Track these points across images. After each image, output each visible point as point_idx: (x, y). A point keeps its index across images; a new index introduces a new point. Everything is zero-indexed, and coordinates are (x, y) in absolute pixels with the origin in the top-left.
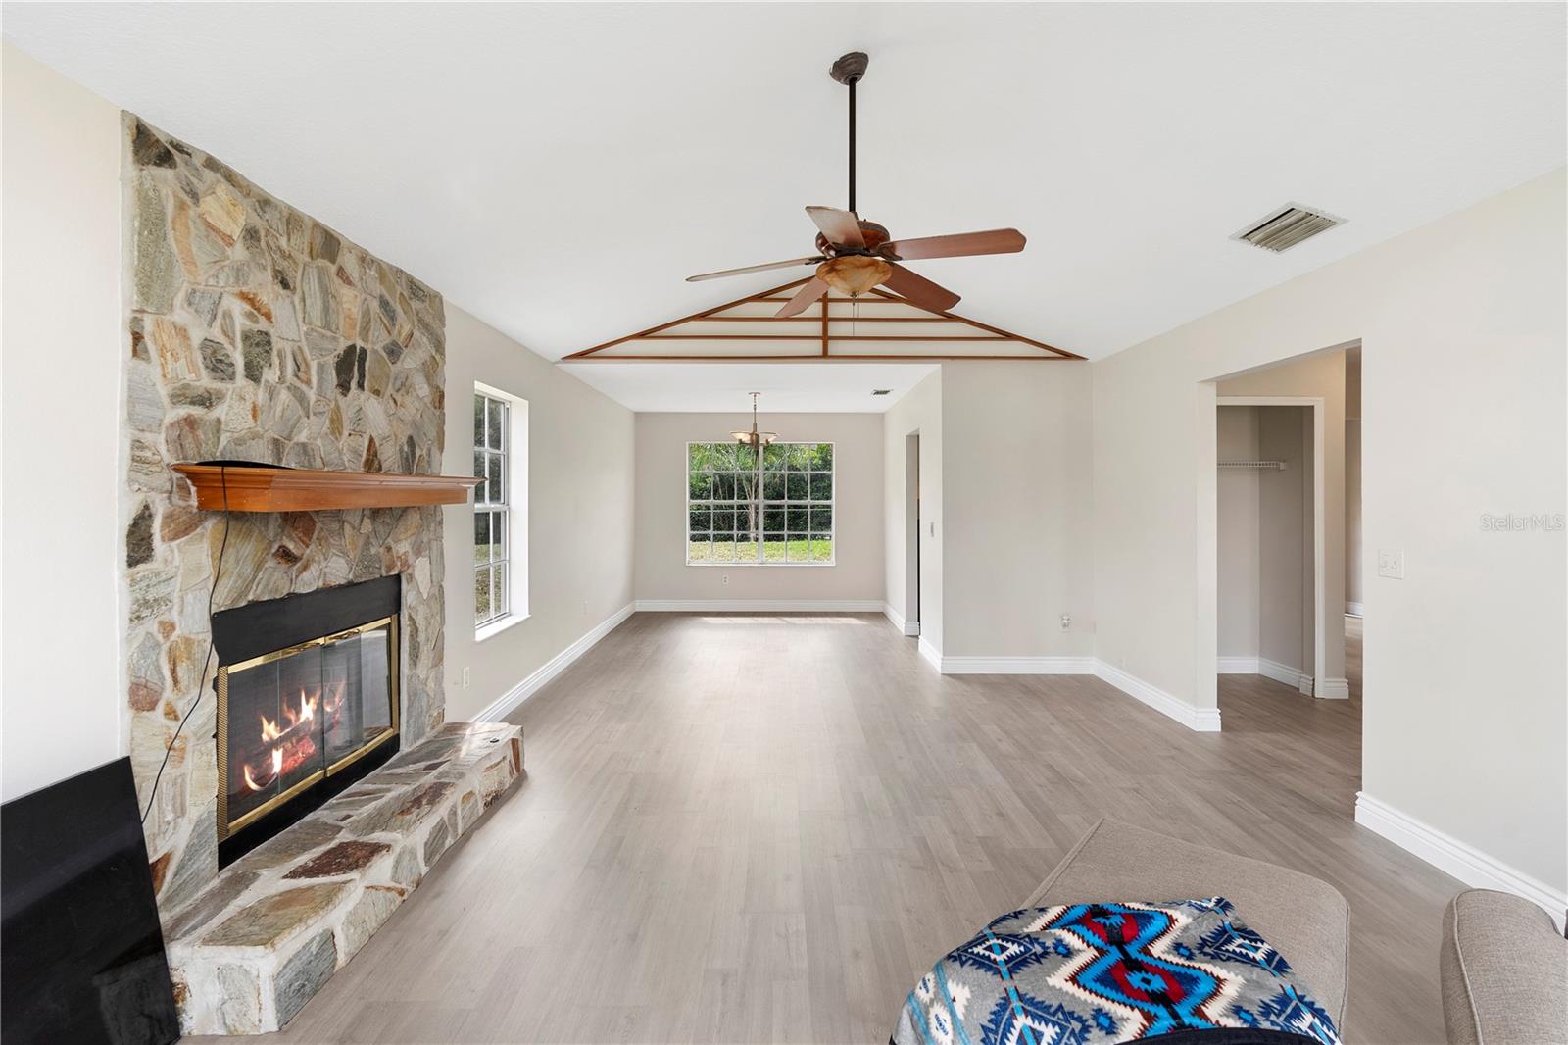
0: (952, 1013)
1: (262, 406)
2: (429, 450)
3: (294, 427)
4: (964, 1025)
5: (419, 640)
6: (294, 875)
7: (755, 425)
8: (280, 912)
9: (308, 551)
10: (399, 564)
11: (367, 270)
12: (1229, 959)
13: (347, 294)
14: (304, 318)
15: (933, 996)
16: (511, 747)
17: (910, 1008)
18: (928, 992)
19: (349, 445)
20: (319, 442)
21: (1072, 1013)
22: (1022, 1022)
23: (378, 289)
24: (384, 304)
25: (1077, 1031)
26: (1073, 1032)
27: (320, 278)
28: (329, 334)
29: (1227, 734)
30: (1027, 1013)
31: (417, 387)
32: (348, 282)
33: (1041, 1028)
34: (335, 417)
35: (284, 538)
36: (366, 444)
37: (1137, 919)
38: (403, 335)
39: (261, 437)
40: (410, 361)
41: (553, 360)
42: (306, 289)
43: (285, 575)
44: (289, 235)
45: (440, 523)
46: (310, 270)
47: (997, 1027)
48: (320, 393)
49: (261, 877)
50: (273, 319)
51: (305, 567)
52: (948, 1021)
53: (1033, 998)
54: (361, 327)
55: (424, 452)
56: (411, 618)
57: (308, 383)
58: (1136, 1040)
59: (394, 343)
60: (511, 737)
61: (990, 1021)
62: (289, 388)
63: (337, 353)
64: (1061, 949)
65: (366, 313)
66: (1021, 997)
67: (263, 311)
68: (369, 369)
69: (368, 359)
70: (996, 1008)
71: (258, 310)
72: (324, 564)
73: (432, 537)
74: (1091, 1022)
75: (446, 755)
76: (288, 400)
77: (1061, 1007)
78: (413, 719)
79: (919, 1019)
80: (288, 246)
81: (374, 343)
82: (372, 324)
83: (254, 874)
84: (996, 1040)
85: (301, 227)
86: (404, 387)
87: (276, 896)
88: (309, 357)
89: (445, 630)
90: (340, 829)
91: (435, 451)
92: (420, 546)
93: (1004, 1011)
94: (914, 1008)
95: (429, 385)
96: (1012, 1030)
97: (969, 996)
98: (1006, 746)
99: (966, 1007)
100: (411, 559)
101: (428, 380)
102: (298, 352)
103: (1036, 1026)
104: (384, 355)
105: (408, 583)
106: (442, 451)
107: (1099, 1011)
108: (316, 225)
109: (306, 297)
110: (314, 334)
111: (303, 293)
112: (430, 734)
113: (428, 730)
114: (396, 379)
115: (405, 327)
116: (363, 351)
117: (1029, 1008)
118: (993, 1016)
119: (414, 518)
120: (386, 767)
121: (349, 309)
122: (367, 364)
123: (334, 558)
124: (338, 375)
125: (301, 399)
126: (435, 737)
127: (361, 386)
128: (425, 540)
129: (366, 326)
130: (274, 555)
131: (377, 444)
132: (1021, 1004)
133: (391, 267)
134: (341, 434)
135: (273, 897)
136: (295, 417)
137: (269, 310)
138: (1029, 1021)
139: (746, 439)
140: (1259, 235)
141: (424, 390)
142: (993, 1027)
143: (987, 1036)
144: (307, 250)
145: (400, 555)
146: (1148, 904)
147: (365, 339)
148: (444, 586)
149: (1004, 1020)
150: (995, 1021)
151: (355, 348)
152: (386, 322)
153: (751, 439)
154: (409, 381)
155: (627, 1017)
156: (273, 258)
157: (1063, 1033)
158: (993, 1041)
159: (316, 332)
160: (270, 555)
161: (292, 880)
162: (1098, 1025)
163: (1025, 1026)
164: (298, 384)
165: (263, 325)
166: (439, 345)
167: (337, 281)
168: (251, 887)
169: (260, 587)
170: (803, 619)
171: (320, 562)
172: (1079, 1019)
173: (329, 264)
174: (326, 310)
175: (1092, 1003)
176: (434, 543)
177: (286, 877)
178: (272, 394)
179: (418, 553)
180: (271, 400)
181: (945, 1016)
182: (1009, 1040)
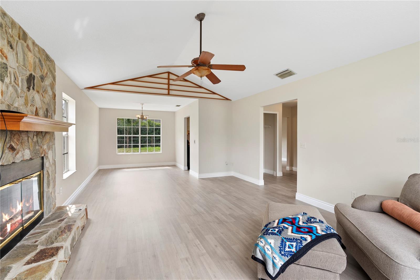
0: (271, 246)
1: (5, 91)
2: (52, 114)
3: (14, 100)
4: (274, 248)
5: (50, 179)
6: (28, 263)
7: (142, 113)
8: (33, 276)
9: (18, 147)
10: (44, 153)
11: (35, 48)
12: (313, 223)
13: (30, 55)
14: (17, 60)
15: (265, 244)
16: (85, 211)
17: (259, 248)
18: (263, 243)
19: (30, 109)
20: (21, 107)
21: (297, 239)
22: (288, 243)
23: (38, 55)
24: (40, 61)
25: (300, 242)
26: (299, 242)
27: (22, 47)
28: (25, 68)
29: (265, 185)
30: (288, 241)
31: (49, 91)
32: (30, 50)
33: (292, 243)
34: (26, 99)
35: (11, 142)
36: (35, 110)
37: (294, 219)
38: (45, 73)
39: (4, 103)
40: (47, 82)
41: (81, 89)
42: (18, 50)
43: (12, 156)
44: (12, 28)
45: (55, 139)
46: (19, 43)
47: (283, 246)
48: (22, 90)
49: (13, 267)
50: (8, 59)
51: (18, 153)
52: (270, 248)
53: (288, 238)
54: (33, 68)
55: (50, 114)
56: (47, 171)
57: (18, 85)
58: (311, 241)
59: (42, 75)
60: (85, 208)
61: (280, 245)
62: (12, 86)
63: (27, 75)
64: (285, 228)
65: (35, 63)
66: (285, 238)
67: (5, 55)
68: (36, 83)
69: (36, 79)
70: (281, 242)
71: (3, 54)
72: (23, 152)
73: (52, 144)
74: (301, 240)
75: (64, 216)
76: (12, 91)
77: (294, 238)
78: (48, 206)
79: (262, 250)
80: (12, 33)
81: (37, 74)
82: (37, 67)
83: (9, 267)
84: (283, 249)
85: (16, 27)
86: (45, 91)
87: (25, 271)
88: (18, 76)
89: (56, 175)
90: (37, 246)
91: (53, 114)
92: (50, 147)
93: (283, 242)
94: (260, 248)
95: (52, 91)
96: (286, 246)
97: (274, 241)
98: (223, 193)
99: (274, 244)
100: (47, 151)
101: (52, 90)
102: (15, 73)
103: (291, 243)
104: (40, 79)
105: (46, 159)
106: (55, 115)
107: (301, 237)
108: (20, 27)
109: (18, 53)
110: (20, 67)
111: (17, 51)
112: (53, 211)
113: (52, 209)
114: (43, 88)
115: (45, 70)
116: (34, 76)
117: (288, 240)
118: (281, 244)
119: (48, 137)
120: (41, 223)
121: (30, 60)
122: (35, 81)
123: (26, 150)
124: (27, 84)
125: (16, 91)
126: (55, 212)
127: (33, 89)
128: (51, 145)
129: (35, 67)
130: (8, 148)
131: (38, 110)
132: (286, 240)
133: (41, 48)
134: (28, 105)
135: (24, 272)
136: (15, 97)
137: (7, 55)
138: (289, 243)
139: (140, 117)
140: (280, 75)
141: (50, 93)
142: (282, 246)
143: (281, 249)
144: (17, 36)
145: (44, 149)
146: (292, 216)
147: (35, 73)
148: (56, 160)
149: (284, 244)
150: (282, 245)
151: (32, 75)
152: (40, 67)
153: (141, 117)
154: (46, 89)
155: (165, 276)
156: (7, 36)
157: (297, 243)
158: (282, 249)
159: (21, 67)
160: (7, 148)
161: (29, 265)
162: (303, 240)
163: (289, 244)
164: (15, 85)
165: (4, 61)
166: (54, 78)
167: (27, 50)
168: (11, 271)
169: (4, 160)
170: (154, 168)
171: (22, 151)
172: (299, 240)
173: (24, 43)
174: (24, 59)
175: (299, 236)
176: (53, 146)
177: (25, 265)
178: (7, 87)
179: (49, 149)
180: (7, 89)
181: (269, 247)
182: (286, 248)
